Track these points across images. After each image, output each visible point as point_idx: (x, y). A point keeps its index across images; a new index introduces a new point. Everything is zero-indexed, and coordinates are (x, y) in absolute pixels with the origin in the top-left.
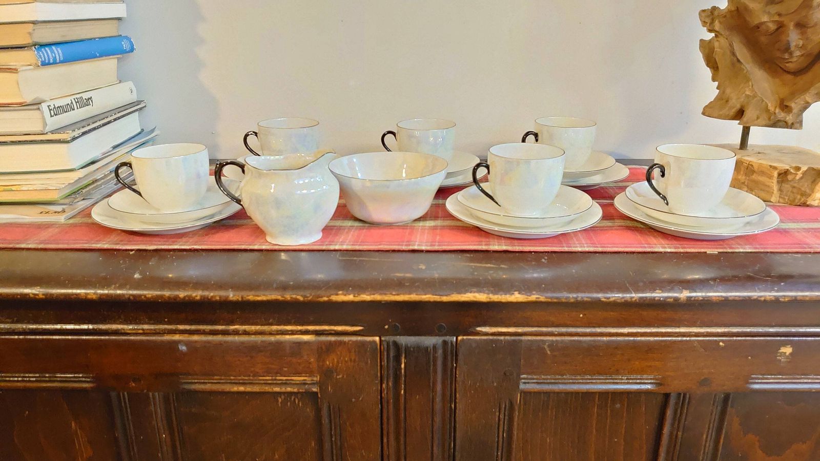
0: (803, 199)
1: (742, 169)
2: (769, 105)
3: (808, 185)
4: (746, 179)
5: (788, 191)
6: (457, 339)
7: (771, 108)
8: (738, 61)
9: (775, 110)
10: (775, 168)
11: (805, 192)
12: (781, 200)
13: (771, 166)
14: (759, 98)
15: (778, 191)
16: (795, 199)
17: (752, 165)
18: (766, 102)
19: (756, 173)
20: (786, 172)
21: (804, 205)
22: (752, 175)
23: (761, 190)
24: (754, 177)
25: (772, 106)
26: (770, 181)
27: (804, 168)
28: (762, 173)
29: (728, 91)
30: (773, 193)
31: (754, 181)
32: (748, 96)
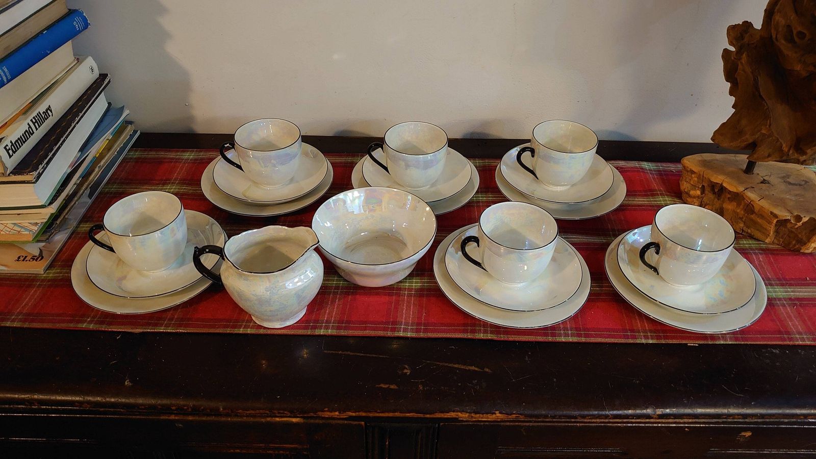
0: (797, 246)
1: (743, 204)
2: (784, 145)
3: (806, 233)
4: (744, 215)
5: (785, 234)
6: (439, 425)
7: (785, 149)
8: (761, 96)
9: (789, 151)
10: (776, 216)
11: (802, 239)
12: (776, 241)
13: (772, 213)
14: (774, 138)
15: (773, 234)
16: (789, 244)
17: (753, 206)
18: (781, 143)
19: (756, 214)
20: (787, 221)
21: (797, 252)
22: (753, 214)
23: (758, 230)
24: (752, 216)
25: (786, 147)
26: (768, 225)
27: (805, 219)
28: (762, 217)
29: (744, 122)
30: (769, 235)
31: (752, 220)
32: (764, 135)
